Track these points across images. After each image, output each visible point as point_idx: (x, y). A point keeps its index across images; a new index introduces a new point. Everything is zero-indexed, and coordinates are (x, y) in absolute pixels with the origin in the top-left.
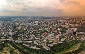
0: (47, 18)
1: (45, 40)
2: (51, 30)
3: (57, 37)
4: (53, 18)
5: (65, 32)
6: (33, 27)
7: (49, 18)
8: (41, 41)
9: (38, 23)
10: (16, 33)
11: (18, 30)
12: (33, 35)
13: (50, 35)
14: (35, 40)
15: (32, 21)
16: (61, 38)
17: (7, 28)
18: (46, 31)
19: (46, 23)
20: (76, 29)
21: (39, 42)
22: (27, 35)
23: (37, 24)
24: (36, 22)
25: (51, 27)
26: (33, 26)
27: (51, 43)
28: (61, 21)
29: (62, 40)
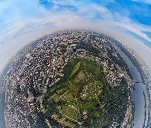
0: (37, 42)
1: (54, 68)
2: (51, 54)
3: (60, 59)
4: (45, 37)
5: (66, 51)
6: (31, 66)
7: (41, 40)
8: (52, 71)
9: (32, 55)
10: (30, 91)
11: (27, 87)
12: (42, 72)
13: (54, 60)
14: (48, 75)
15: (22, 60)
16: (64, 58)
17: (19, 104)
18: (47, 58)
19: (40, 48)
20: (75, 45)
21: (53, 73)
22: (38, 78)
23: (31, 58)
24: (28, 56)
25: (49, 51)
26: (30, 64)
27: (60, 68)
28: (57, 38)
29: (66, 61)
